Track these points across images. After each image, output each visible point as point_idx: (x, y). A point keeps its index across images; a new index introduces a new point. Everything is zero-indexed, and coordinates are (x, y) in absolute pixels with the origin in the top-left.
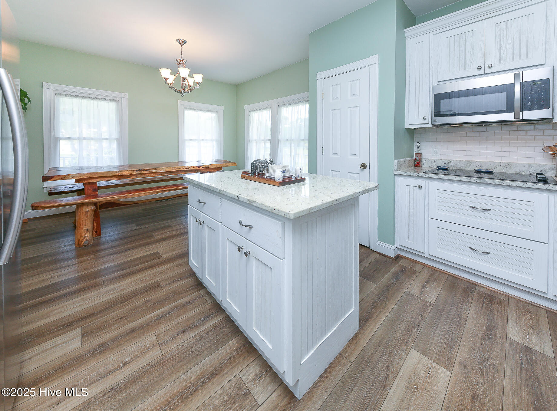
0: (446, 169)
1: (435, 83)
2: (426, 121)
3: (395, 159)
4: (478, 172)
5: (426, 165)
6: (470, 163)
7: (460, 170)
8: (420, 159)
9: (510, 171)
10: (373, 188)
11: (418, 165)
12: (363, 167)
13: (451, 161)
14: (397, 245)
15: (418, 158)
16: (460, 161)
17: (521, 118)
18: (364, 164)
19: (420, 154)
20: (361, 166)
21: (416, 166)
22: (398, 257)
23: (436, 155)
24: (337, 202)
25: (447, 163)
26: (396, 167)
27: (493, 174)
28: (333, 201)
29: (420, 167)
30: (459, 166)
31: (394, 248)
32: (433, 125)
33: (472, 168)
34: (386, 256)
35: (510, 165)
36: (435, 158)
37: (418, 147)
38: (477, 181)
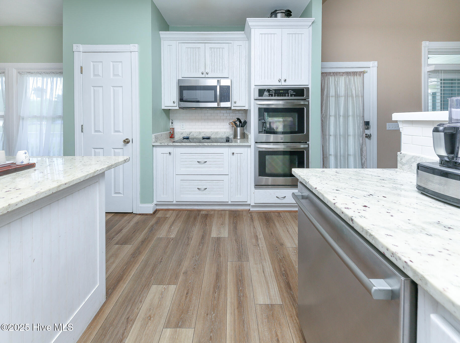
0: (188, 138)
1: (180, 78)
2: (175, 105)
3: (153, 133)
4: (204, 138)
5: (177, 136)
6: (200, 133)
7: (195, 138)
8: (173, 132)
9: (218, 137)
10: (121, 162)
11: (172, 136)
12: (126, 142)
13: (191, 133)
14: (155, 202)
15: (172, 132)
16: (195, 132)
17: (220, 106)
18: (127, 139)
19: (173, 129)
20: (124, 141)
21: (171, 137)
22: (156, 212)
23: (183, 129)
24: (67, 186)
25: (189, 133)
26: (154, 140)
27: (210, 139)
28: (59, 186)
29: (173, 138)
30: (195, 135)
31: (152, 206)
32: (180, 108)
33: (201, 136)
34: (146, 215)
35: (217, 133)
36: (182, 131)
37: (172, 123)
38: (200, 144)
